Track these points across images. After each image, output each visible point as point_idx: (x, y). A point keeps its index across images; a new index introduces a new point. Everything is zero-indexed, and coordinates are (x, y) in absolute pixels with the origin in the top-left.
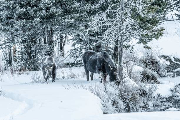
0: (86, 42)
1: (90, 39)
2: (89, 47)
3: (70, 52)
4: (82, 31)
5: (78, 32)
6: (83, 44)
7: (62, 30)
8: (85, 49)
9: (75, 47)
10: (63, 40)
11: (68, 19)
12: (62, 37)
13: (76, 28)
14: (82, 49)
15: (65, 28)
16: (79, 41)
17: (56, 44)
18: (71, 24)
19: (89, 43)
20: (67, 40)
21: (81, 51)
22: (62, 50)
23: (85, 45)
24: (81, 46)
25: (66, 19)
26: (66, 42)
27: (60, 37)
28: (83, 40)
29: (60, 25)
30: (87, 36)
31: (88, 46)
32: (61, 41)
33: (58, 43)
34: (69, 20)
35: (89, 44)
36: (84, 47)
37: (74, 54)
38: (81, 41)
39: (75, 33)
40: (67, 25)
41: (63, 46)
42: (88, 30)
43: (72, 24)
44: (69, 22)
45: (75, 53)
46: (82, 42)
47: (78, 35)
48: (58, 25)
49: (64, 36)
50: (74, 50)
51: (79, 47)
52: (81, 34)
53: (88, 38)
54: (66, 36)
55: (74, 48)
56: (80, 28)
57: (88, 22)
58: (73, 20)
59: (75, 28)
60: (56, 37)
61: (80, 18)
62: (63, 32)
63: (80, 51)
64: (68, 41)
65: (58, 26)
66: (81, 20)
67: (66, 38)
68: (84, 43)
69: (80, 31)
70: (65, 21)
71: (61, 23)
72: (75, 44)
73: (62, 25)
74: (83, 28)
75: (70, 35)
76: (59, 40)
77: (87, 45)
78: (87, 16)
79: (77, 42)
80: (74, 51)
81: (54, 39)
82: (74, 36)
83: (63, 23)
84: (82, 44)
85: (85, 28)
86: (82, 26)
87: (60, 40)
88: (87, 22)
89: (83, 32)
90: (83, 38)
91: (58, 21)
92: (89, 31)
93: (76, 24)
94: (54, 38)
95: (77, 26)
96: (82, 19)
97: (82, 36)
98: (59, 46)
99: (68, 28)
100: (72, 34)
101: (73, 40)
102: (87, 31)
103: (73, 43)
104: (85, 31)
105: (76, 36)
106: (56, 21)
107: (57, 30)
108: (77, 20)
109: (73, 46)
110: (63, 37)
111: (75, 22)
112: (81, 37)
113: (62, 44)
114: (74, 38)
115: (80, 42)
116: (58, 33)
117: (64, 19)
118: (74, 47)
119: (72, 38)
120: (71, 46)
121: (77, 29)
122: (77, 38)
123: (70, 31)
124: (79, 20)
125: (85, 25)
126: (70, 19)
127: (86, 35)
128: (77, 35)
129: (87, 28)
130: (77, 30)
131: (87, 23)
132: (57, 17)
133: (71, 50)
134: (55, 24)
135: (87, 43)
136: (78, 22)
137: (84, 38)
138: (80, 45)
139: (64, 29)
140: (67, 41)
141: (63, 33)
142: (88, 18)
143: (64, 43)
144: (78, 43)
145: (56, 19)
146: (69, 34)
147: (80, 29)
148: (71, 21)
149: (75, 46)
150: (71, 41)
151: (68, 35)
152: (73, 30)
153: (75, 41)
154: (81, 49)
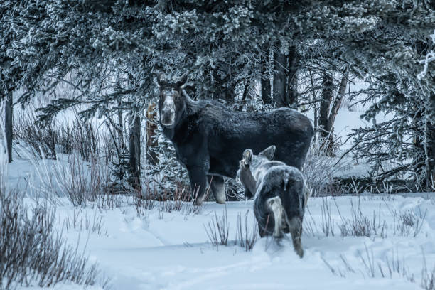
0: (417, 103)
1: (432, 92)
2: (429, 123)
3: (357, 137)
4: (405, 63)
5: (390, 66)
6: (406, 109)
7: (333, 55)
8: (413, 129)
9: (375, 121)
10: (334, 91)
11: (356, 16)
12: (328, 82)
13: (385, 51)
14: (401, 129)
15: (344, 49)
16: (392, 100)
17: (306, 107)
18: (364, 33)
19: (428, 108)
20: (347, 91)
21: (399, 137)
22: (326, 128)
23: (412, 115)
24: (399, 117)
25: (347, 15)
26: (345, 99)
27: (321, 81)
28: (408, 96)
29: (323, 37)
30: (423, 82)
31: (424, 121)
32: (327, 94)
33: (315, 101)
34: (359, 21)
35: (428, 112)
36: (410, 121)
37: (370, 146)
38: (399, 98)
39: (379, 67)
40: (351, 39)
41: (334, 113)
42: (426, 61)
43: (371, 33)
44: (357, 28)
45: (375, 143)
46: (403, 103)
47: (391, 78)
48: (315, 37)
49: (337, 76)
50: (373, 130)
51: (390, 122)
52: (399, 72)
53: (426, 91)
54: (344, 79)
55: (370, 125)
56: (396, 51)
57: (429, 32)
58: (373, 20)
59: (381, 51)
60: (308, 79)
61: (400, 14)
62: (335, 62)
63: (394, 137)
64: (351, 98)
65: (316, 41)
66: (404, 21)
67: (343, 85)
68: (409, 107)
69: (397, 61)
70: (343, 24)
71: (330, 28)
72: (376, 108)
73: (331, 38)
74: (409, 52)
75: (361, 77)
76: (319, 94)
77: (419, 115)
78: (426, 8)
79: (383, 102)
80: (370, 134)
81: (301, 88)
82: (374, 80)
83: (335, 28)
84: (402, 112)
85: (419, 52)
86: (408, 44)
87: (321, 90)
88: (424, 28)
89: (408, 67)
90: (406, 87)
91: (319, 22)
92: (430, 64)
93: (386, 37)
94: (299, 82)
95: (386, 43)
96: (408, 18)
97: (405, 82)
98: (318, 114)
99: (353, 48)
100: (367, 72)
101: (371, 93)
102: (423, 64)
103: (369, 104)
104: (418, 63)
105: (381, 79)
106: (312, 19)
107: (313, 54)
108: (388, 21)
109: (370, 116)
110: (335, 83)
111: (382, 28)
112: (399, 87)
113: (328, 106)
114: (374, 87)
115: (396, 102)
116: (315, 66)
117: (342, 14)
118: (372, 119)
119: (366, 86)
120: (362, 117)
121: (387, 53)
122: (387, 87)
123: (359, 62)
124: (395, 23)
125: (419, 42)
126: (365, 15)
127: (419, 77)
128: (384, 77)
129: (425, 54)
130: (388, 58)
131: (425, 32)
132: (315, 7)
133: (360, 130)
134: (308, 33)
135: (420, 108)
136: (392, 30)
137: (410, 89)
138: (394, 112)
139: (340, 53)
140: (348, 96)
141: (334, 68)
142: (431, 15)
143: (336, 102)
144: (388, 105)
145: (309, 14)
146: (356, 73)
147: (398, 55)
148: (365, 24)
149: (376, 118)
150: (363, 96)
151: (351, 76)
152: (372, 56)
153: (378, 100)
154: (396, 128)
